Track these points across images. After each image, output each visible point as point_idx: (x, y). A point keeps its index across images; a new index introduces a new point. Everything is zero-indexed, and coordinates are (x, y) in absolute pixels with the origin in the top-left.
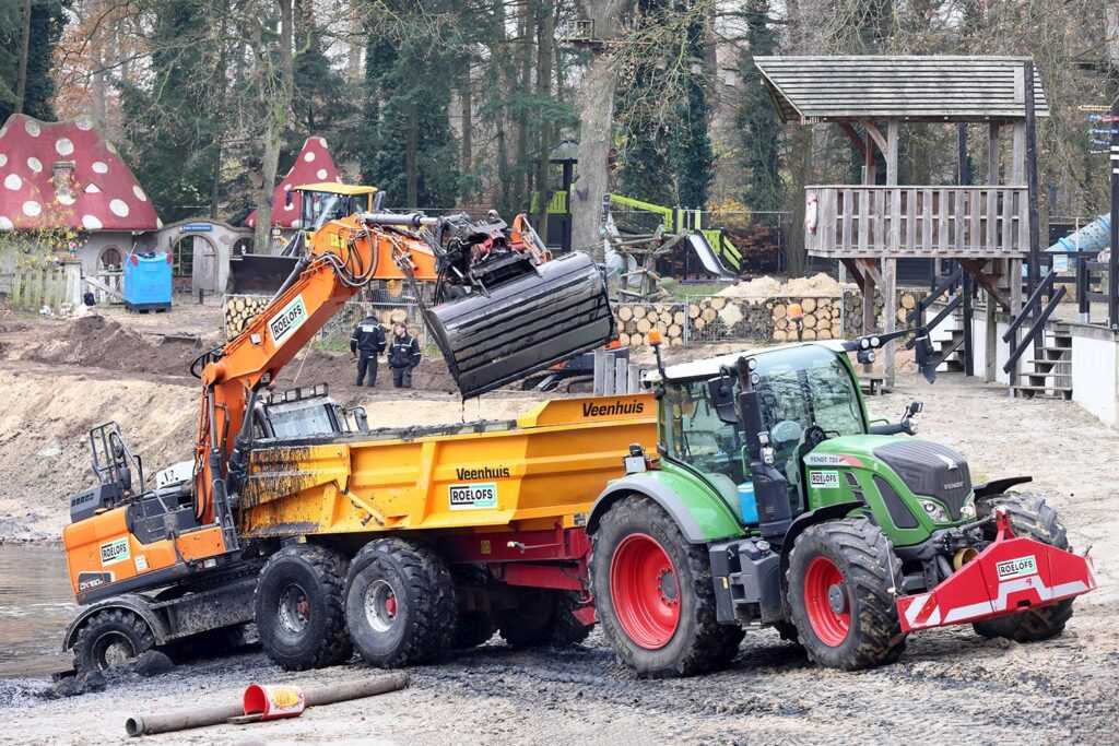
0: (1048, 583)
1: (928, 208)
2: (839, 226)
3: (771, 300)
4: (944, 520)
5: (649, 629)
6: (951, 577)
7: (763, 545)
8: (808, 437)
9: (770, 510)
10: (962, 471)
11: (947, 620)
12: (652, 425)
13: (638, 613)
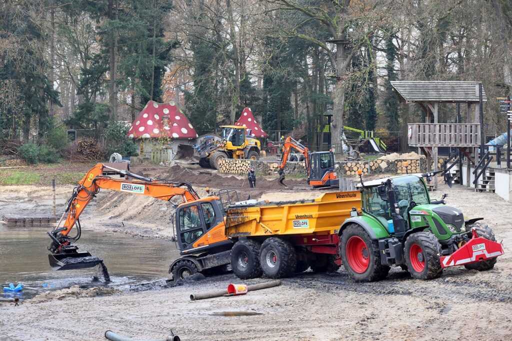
0: (489, 252)
1: (448, 131)
2: (419, 137)
3: (397, 160)
4: (455, 232)
5: (359, 267)
6: (458, 250)
7: (396, 240)
8: (410, 205)
9: (398, 228)
10: (461, 216)
11: (457, 264)
12: (360, 201)
13: (355, 261)
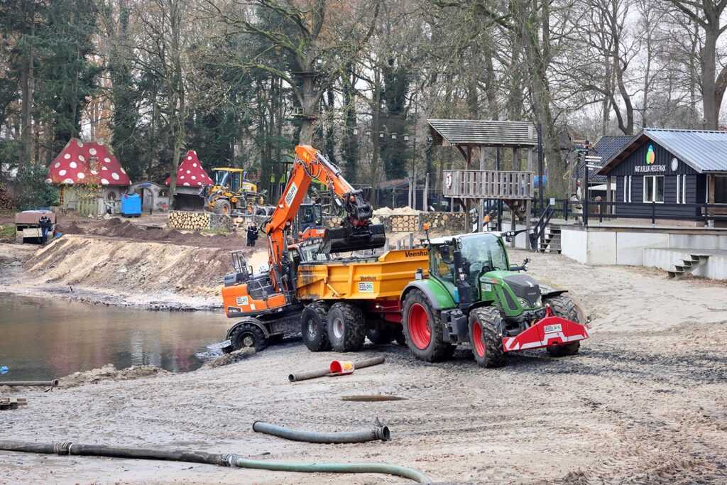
0: (566, 335)
1: (496, 180)
2: (463, 186)
3: (391, 216)
4: (527, 307)
5: (421, 339)
6: (528, 328)
7: (460, 312)
8: (483, 271)
9: (463, 298)
10: (536, 288)
11: (522, 348)
13: (419, 335)
